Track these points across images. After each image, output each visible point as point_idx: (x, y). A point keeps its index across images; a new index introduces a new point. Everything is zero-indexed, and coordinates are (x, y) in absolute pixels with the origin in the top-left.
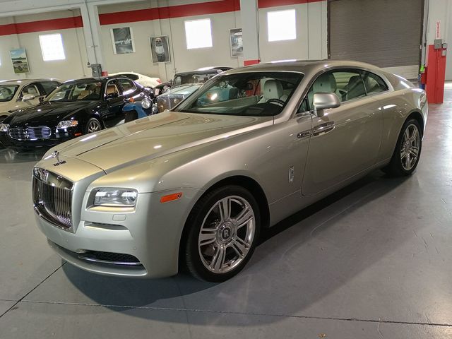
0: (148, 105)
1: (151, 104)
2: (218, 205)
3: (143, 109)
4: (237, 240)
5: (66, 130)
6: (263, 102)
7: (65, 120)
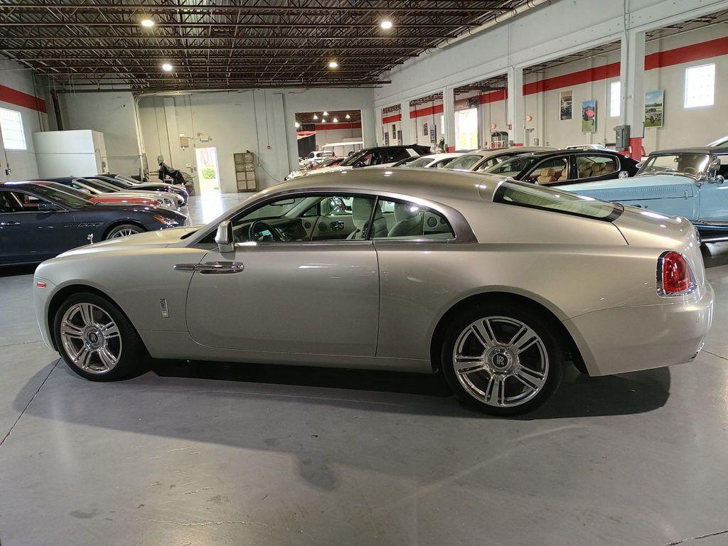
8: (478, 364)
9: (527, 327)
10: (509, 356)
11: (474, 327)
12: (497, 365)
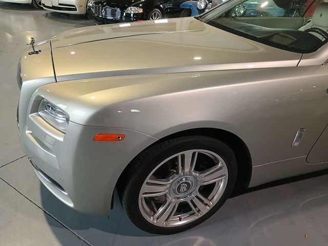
0: (203, 6)
1: (206, 6)
2: (176, 158)
3: (198, 9)
4: (197, 197)
5: (132, 15)
6: (303, 30)
7: (134, 6)
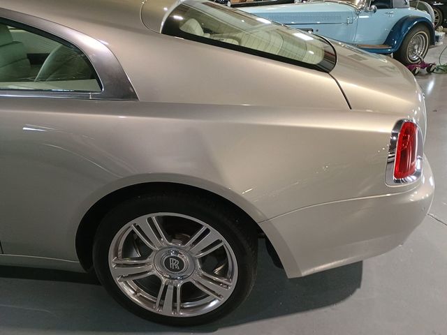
8: (145, 268)
9: (210, 228)
10: (185, 259)
11: (135, 224)
12: (171, 270)
